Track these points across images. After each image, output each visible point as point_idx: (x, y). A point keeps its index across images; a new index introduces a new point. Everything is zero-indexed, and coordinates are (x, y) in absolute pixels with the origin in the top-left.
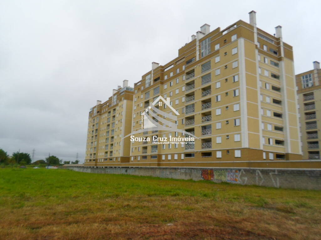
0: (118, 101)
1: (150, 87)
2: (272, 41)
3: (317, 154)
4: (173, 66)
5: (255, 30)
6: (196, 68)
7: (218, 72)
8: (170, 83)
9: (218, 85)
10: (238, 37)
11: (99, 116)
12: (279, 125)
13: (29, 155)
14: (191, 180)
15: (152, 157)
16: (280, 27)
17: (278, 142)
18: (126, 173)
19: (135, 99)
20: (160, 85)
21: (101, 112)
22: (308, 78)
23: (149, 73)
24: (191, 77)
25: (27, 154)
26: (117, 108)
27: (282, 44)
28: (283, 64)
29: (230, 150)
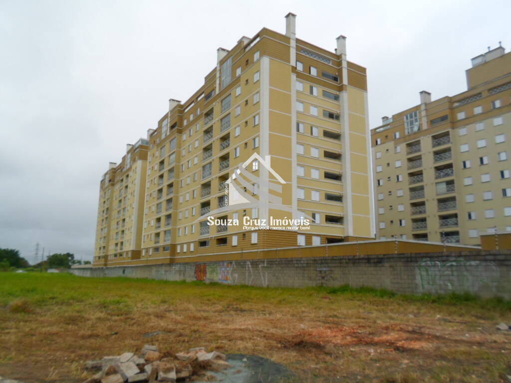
0: (132, 162)
1: (167, 137)
2: (329, 60)
3: (425, 239)
4: (193, 104)
5: (293, 44)
6: (215, 105)
7: (238, 111)
8: (189, 131)
9: (238, 132)
10: (261, 56)
11: (110, 187)
12: (335, 191)
13: (17, 252)
14: (184, 282)
15: (165, 248)
16: (344, 38)
17: (331, 219)
18: (123, 275)
19: (149, 158)
20: (176, 135)
21: (114, 181)
22: (414, 118)
23: (166, 117)
24: (210, 120)
25: (14, 250)
26: (131, 174)
27: (344, 65)
28: (345, 96)
29: (246, 234)
